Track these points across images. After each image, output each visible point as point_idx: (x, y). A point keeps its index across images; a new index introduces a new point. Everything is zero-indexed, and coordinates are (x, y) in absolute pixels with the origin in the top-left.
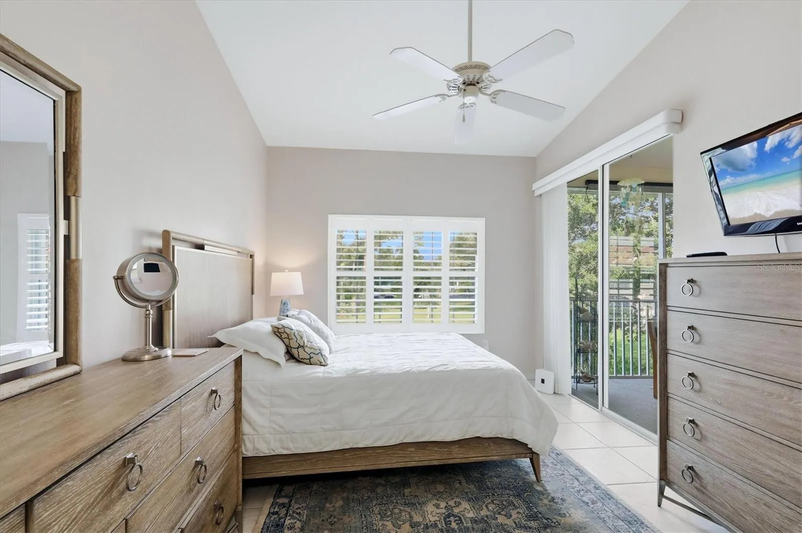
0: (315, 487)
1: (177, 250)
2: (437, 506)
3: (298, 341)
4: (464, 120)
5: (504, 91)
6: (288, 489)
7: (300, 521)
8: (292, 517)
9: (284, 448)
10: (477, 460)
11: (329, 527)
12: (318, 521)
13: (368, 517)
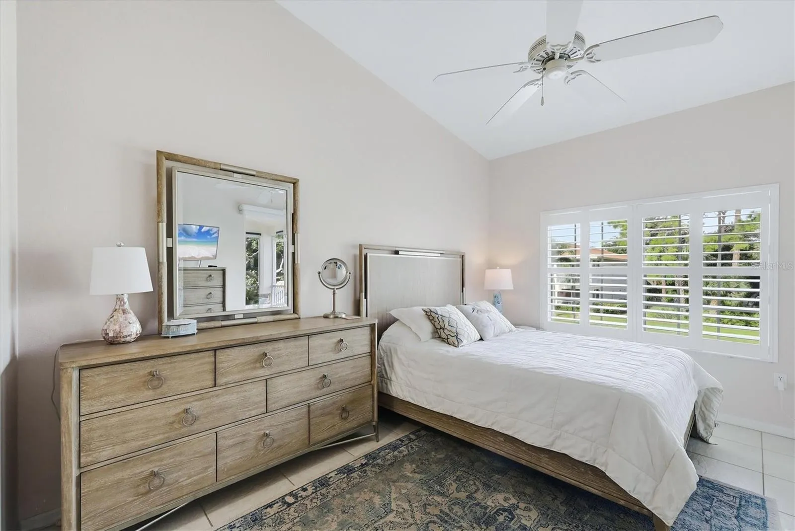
0: (439, 439)
1: (370, 256)
2: (505, 499)
3: (440, 324)
4: (542, 103)
5: (597, 46)
6: (423, 433)
7: (408, 451)
8: (407, 448)
9: (412, 399)
10: (575, 483)
11: (419, 464)
12: (417, 458)
13: (447, 474)
